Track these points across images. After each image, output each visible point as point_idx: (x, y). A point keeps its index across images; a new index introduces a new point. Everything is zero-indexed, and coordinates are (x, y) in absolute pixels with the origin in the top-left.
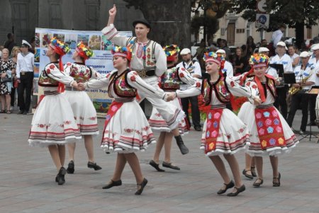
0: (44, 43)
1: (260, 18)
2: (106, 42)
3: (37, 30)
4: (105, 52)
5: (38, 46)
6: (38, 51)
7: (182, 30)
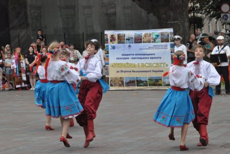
0: (111, 41)
1: (224, 16)
2: (154, 37)
3: (106, 32)
4: (155, 44)
5: (107, 43)
6: (108, 46)
7: (184, 27)
